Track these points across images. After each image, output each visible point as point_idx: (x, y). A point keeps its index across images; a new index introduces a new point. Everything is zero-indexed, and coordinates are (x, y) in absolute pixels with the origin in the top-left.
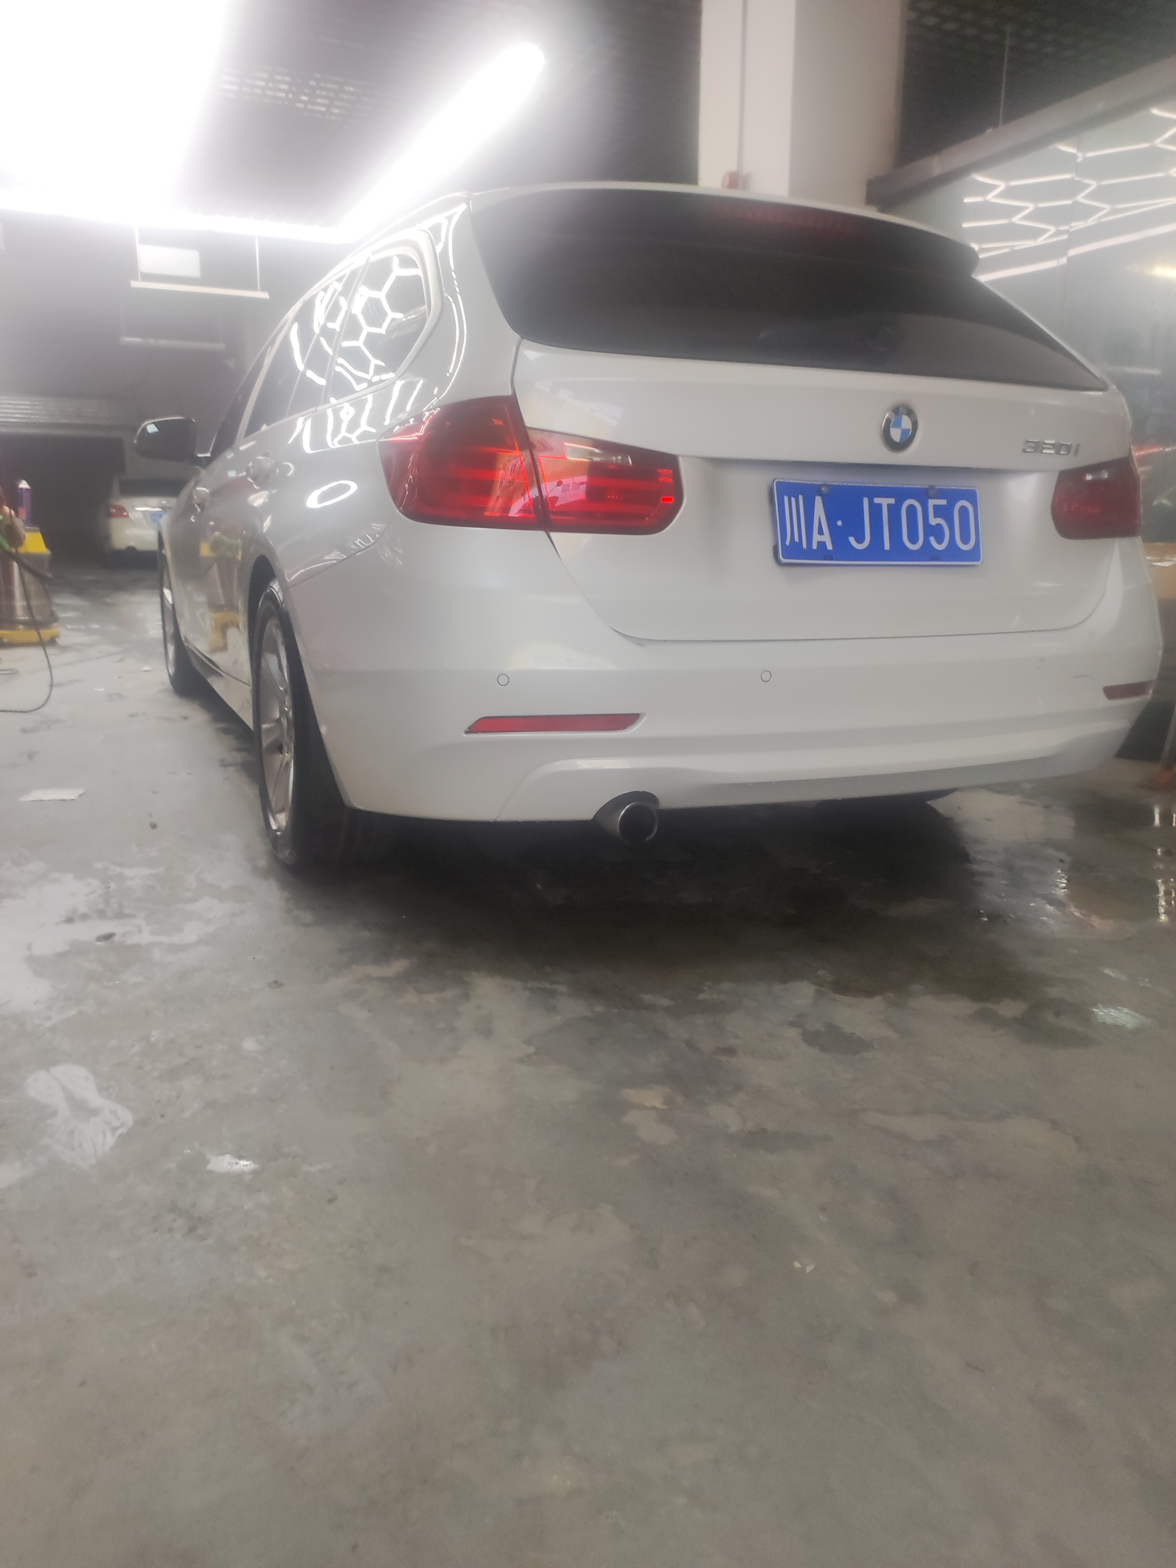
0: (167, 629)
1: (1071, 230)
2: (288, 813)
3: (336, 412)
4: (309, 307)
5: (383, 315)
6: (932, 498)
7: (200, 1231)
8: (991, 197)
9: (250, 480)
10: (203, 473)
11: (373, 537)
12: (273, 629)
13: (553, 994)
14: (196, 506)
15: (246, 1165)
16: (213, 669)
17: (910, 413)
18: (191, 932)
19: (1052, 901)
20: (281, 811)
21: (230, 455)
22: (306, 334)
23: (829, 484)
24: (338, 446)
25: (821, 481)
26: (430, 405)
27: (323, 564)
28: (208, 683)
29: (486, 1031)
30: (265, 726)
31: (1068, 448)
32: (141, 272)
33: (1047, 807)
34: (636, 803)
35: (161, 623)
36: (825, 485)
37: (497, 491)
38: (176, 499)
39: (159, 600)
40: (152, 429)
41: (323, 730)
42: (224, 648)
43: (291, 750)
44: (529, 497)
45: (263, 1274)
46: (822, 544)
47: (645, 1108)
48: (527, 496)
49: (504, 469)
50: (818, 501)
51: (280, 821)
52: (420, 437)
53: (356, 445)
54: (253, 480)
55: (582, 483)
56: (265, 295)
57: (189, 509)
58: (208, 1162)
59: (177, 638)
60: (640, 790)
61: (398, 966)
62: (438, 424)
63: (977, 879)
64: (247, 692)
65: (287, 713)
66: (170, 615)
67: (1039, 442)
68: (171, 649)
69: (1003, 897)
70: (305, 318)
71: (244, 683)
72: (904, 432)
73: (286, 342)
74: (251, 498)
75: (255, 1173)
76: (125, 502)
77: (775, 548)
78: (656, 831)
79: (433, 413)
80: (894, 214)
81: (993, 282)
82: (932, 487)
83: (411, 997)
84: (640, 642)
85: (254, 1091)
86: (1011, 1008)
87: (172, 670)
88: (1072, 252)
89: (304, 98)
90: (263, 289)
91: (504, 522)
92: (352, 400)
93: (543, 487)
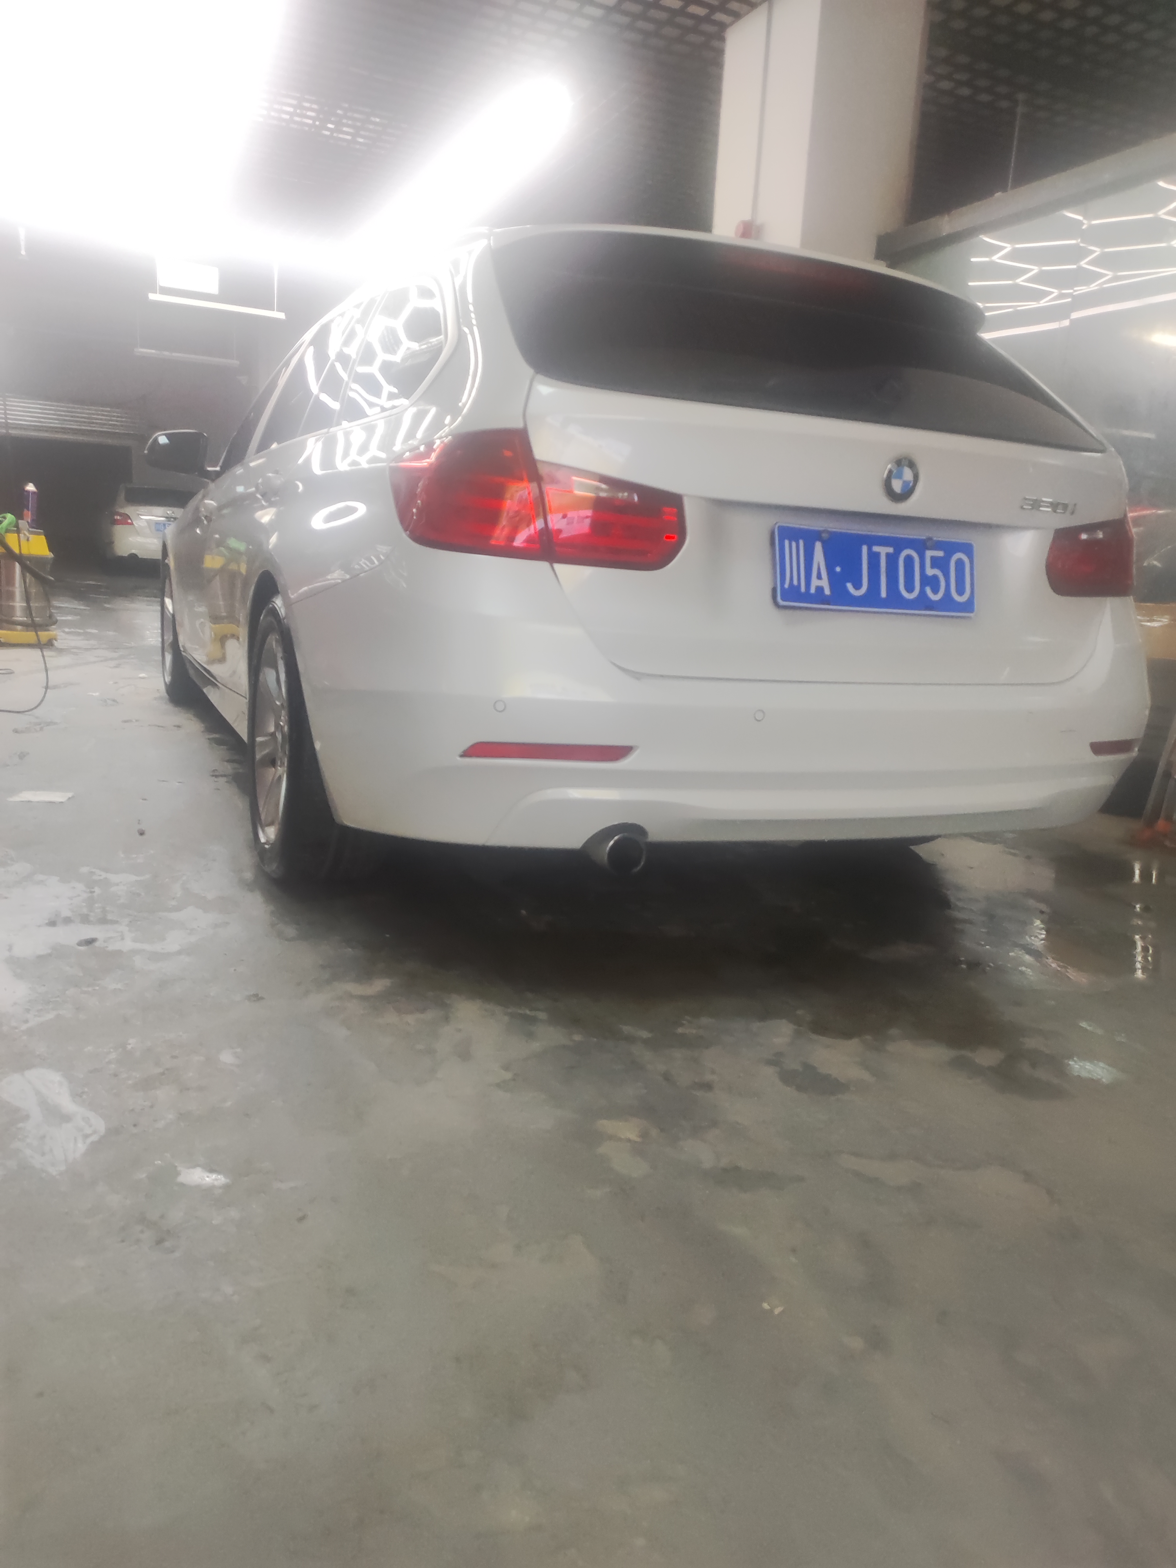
0: (165, 638)
1: (1075, 294)
2: (277, 827)
3: (347, 434)
4: (325, 331)
5: (397, 343)
6: (931, 549)
7: (167, 1244)
8: (995, 258)
9: (259, 496)
10: (212, 486)
11: (379, 559)
12: (273, 642)
13: (533, 1020)
14: (203, 518)
15: (216, 1180)
16: (210, 680)
17: (912, 465)
18: (174, 941)
19: (1030, 951)
20: (271, 824)
21: (239, 470)
22: (321, 358)
23: (829, 530)
24: (348, 468)
25: (822, 527)
26: (442, 433)
27: (324, 583)
28: (204, 693)
29: (464, 1054)
30: (259, 739)
31: (1065, 506)
32: (159, 285)
33: (1028, 857)
34: (626, 834)
35: (160, 631)
36: (825, 531)
37: (504, 521)
38: (182, 510)
39: (159, 608)
40: (163, 440)
41: (318, 746)
42: (222, 660)
43: (284, 764)
44: (535, 528)
45: (229, 1290)
46: (820, 589)
47: (620, 1139)
48: (532, 527)
49: (512, 498)
50: (818, 547)
51: (269, 834)
52: (431, 464)
53: (364, 469)
54: (262, 496)
55: (587, 517)
56: (281, 316)
57: (196, 521)
58: (178, 1174)
59: (175, 646)
60: (630, 822)
61: (380, 985)
62: (449, 452)
63: (959, 926)
64: (243, 704)
65: (282, 727)
66: (170, 624)
67: (1036, 500)
68: (169, 658)
69: (983, 945)
70: (320, 342)
71: (241, 695)
72: (906, 483)
73: (301, 365)
74: (258, 514)
75: (226, 1187)
76: (129, 510)
77: (774, 590)
78: (642, 863)
79: (443, 441)
80: (901, 269)
81: (994, 340)
82: (930, 539)
83: (391, 1017)
84: (637, 676)
85: (229, 1104)
86: (987, 1057)
87: (168, 679)
88: (1075, 315)
89: (330, 126)
90: (279, 310)
91: (508, 551)
92: (365, 423)
93: (549, 518)
